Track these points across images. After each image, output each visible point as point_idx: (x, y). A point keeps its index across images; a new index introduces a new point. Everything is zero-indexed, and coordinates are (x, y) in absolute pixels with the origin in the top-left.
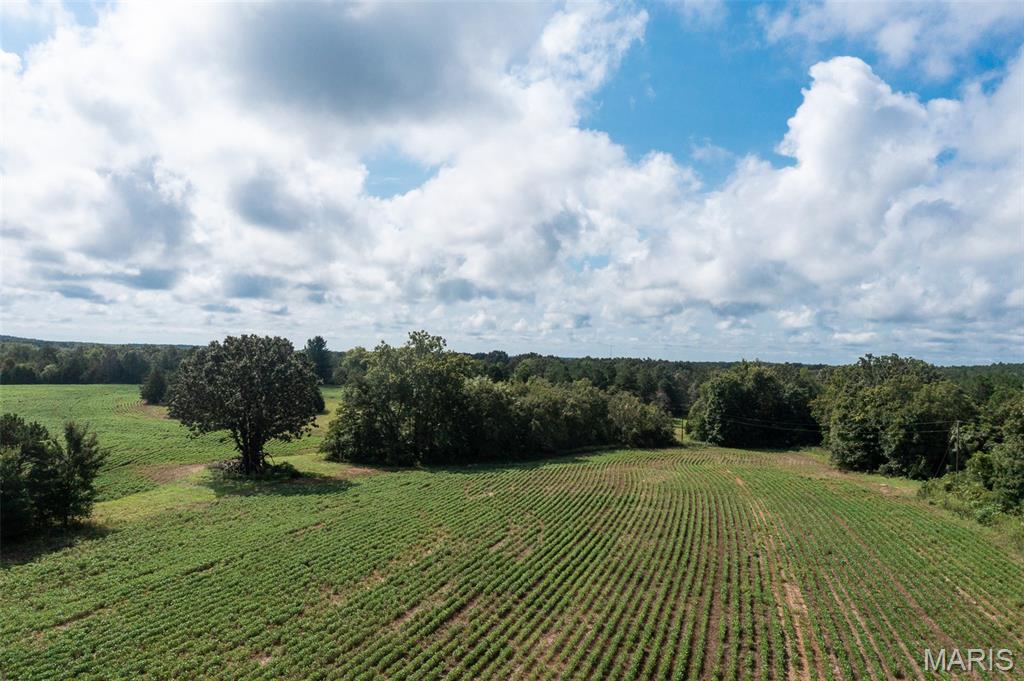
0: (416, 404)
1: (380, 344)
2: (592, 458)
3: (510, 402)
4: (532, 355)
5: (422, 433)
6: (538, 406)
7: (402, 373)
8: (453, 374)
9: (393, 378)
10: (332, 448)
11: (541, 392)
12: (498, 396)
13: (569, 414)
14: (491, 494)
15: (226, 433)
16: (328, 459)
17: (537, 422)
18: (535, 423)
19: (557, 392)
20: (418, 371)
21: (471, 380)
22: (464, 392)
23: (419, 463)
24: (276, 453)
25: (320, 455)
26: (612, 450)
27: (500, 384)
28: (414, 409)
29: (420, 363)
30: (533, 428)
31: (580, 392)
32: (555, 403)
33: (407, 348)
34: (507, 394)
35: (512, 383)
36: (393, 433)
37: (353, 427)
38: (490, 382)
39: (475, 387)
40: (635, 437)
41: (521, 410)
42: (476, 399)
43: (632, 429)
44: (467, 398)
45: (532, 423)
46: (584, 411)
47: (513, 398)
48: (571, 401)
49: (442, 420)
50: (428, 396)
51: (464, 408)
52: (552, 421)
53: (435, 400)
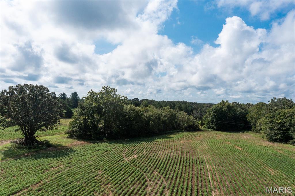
0: (104, 115)
1: (90, 91)
2: (172, 136)
3: (142, 115)
4: (147, 99)
5: (107, 126)
6: (153, 116)
7: (99, 102)
8: (119, 103)
9: (95, 104)
10: (70, 133)
11: (153, 111)
12: (137, 112)
13: (163, 119)
16: (68, 137)
17: (153, 122)
18: (151, 123)
19: (158, 111)
20: (105, 101)
21: (127, 106)
22: (124, 110)
23: (105, 139)
25: (65, 135)
26: (178, 132)
27: (138, 107)
28: (103, 117)
29: (106, 98)
30: (151, 125)
32: (159, 115)
33: (101, 92)
34: (141, 111)
35: (142, 108)
36: (95, 127)
37: (78, 124)
38: (134, 106)
39: (128, 108)
40: (186, 128)
41: (146, 118)
42: (129, 113)
43: (185, 124)
44: (125, 113)
45: (150, 123)
46: (168, 118)
47: (143, 113)
48: (164, 114)
49: (115, 121)
50: (109, 112)
51: (124, 117)
52: (158, 122)
53: (112, 113)
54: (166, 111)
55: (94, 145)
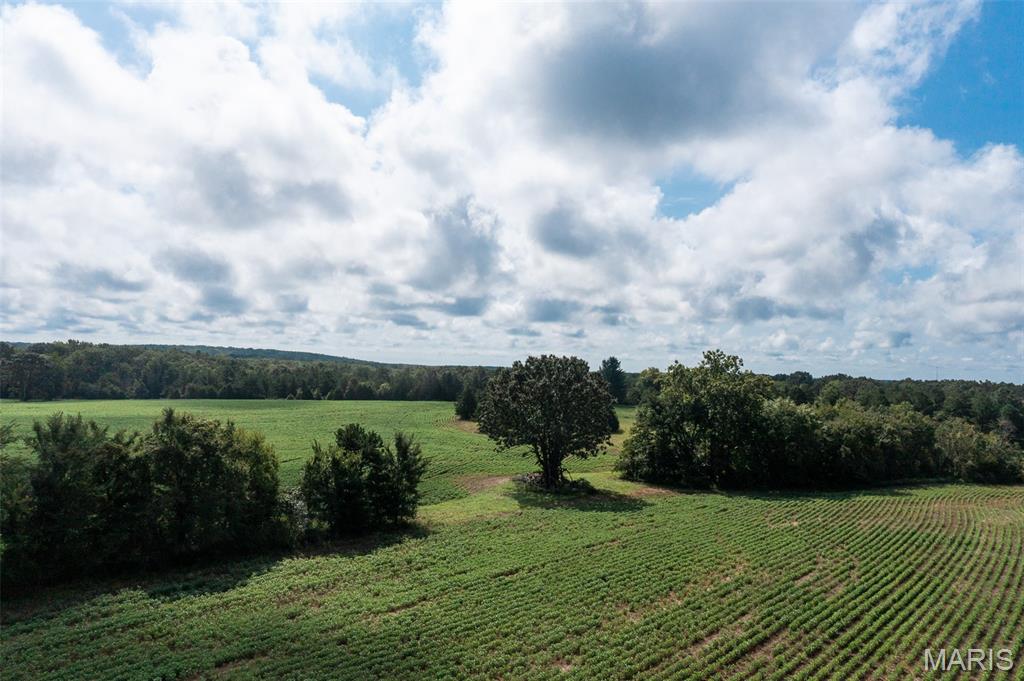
0: (711, 425)
1: (674, 364)
2: (914, 491)
3: (815, 426)
4: (841, 377)
5: (718, 455)
6: (849, 431)
7: (696, 393)
8: (751, 395)
9: (687, 398)
10: (627, 468)
11: (851, 416)
12: (802, 419)
13: (886, 441)
14: (795, 524)
15: (527, 448)
16: (623, 478)
17: (848, 449)
18: (844, 449)
19: (871, 417)
20: (713, 391)
21: (771, 402)
22: (763, 414)
23: (715, 486)
24: (574, 469)
25: (615, 473)
26: (941, 484)
27: (803, 406)
28: (709, 430)
29: (715, 383)
30: (843, 455)
31: (899, 417)
32: (869, 428)
33: (702, 368)
34: (812, 417)
35: (818, 406)
36: (688, 454)
37: (648, 447)
38: (792, 404)
39: (775, 409)
40: (971, 470)
41: (829, 435)
42: (777, 422)
43: (966, 461)
44: (766, 420)
45: (842, 449)
46: (905, 438)
47: (819, 422)
48: (888, 426)
49: (739, 443)
50: (724, 417)
51: (763, 431)
52: (865, 448)
53: (732, 422)
54: (899, 418)
55: (690, 497)
